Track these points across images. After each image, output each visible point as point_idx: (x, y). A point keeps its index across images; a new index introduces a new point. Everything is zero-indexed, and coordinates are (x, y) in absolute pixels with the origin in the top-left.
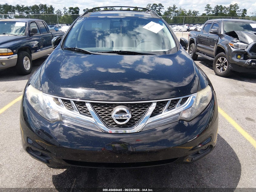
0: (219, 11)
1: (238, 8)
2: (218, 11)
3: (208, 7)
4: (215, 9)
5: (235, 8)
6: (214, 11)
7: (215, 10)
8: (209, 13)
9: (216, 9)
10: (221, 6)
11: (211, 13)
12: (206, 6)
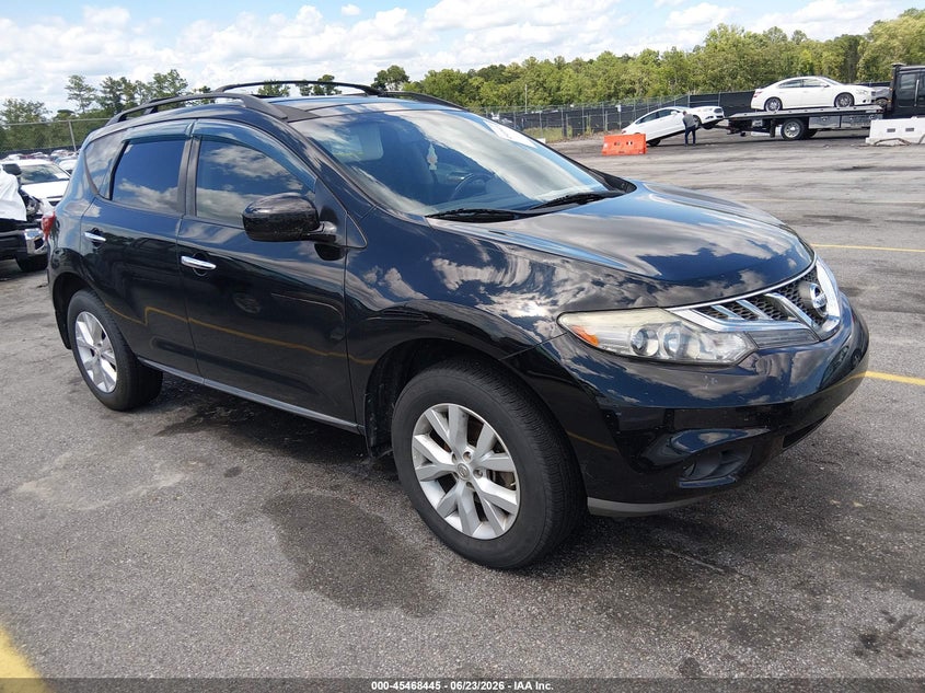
0: (124, 97)
1: (185, 85)
2: (119, 98)
3: (78, 85)
4: (105, 92)
5: (173, 84)
6: (106, 98)
7: (108, 96)
8: (90, 108)
9: (110, 92)
10: (124, 80)
11: (95, 105)
12: (69, 84)
